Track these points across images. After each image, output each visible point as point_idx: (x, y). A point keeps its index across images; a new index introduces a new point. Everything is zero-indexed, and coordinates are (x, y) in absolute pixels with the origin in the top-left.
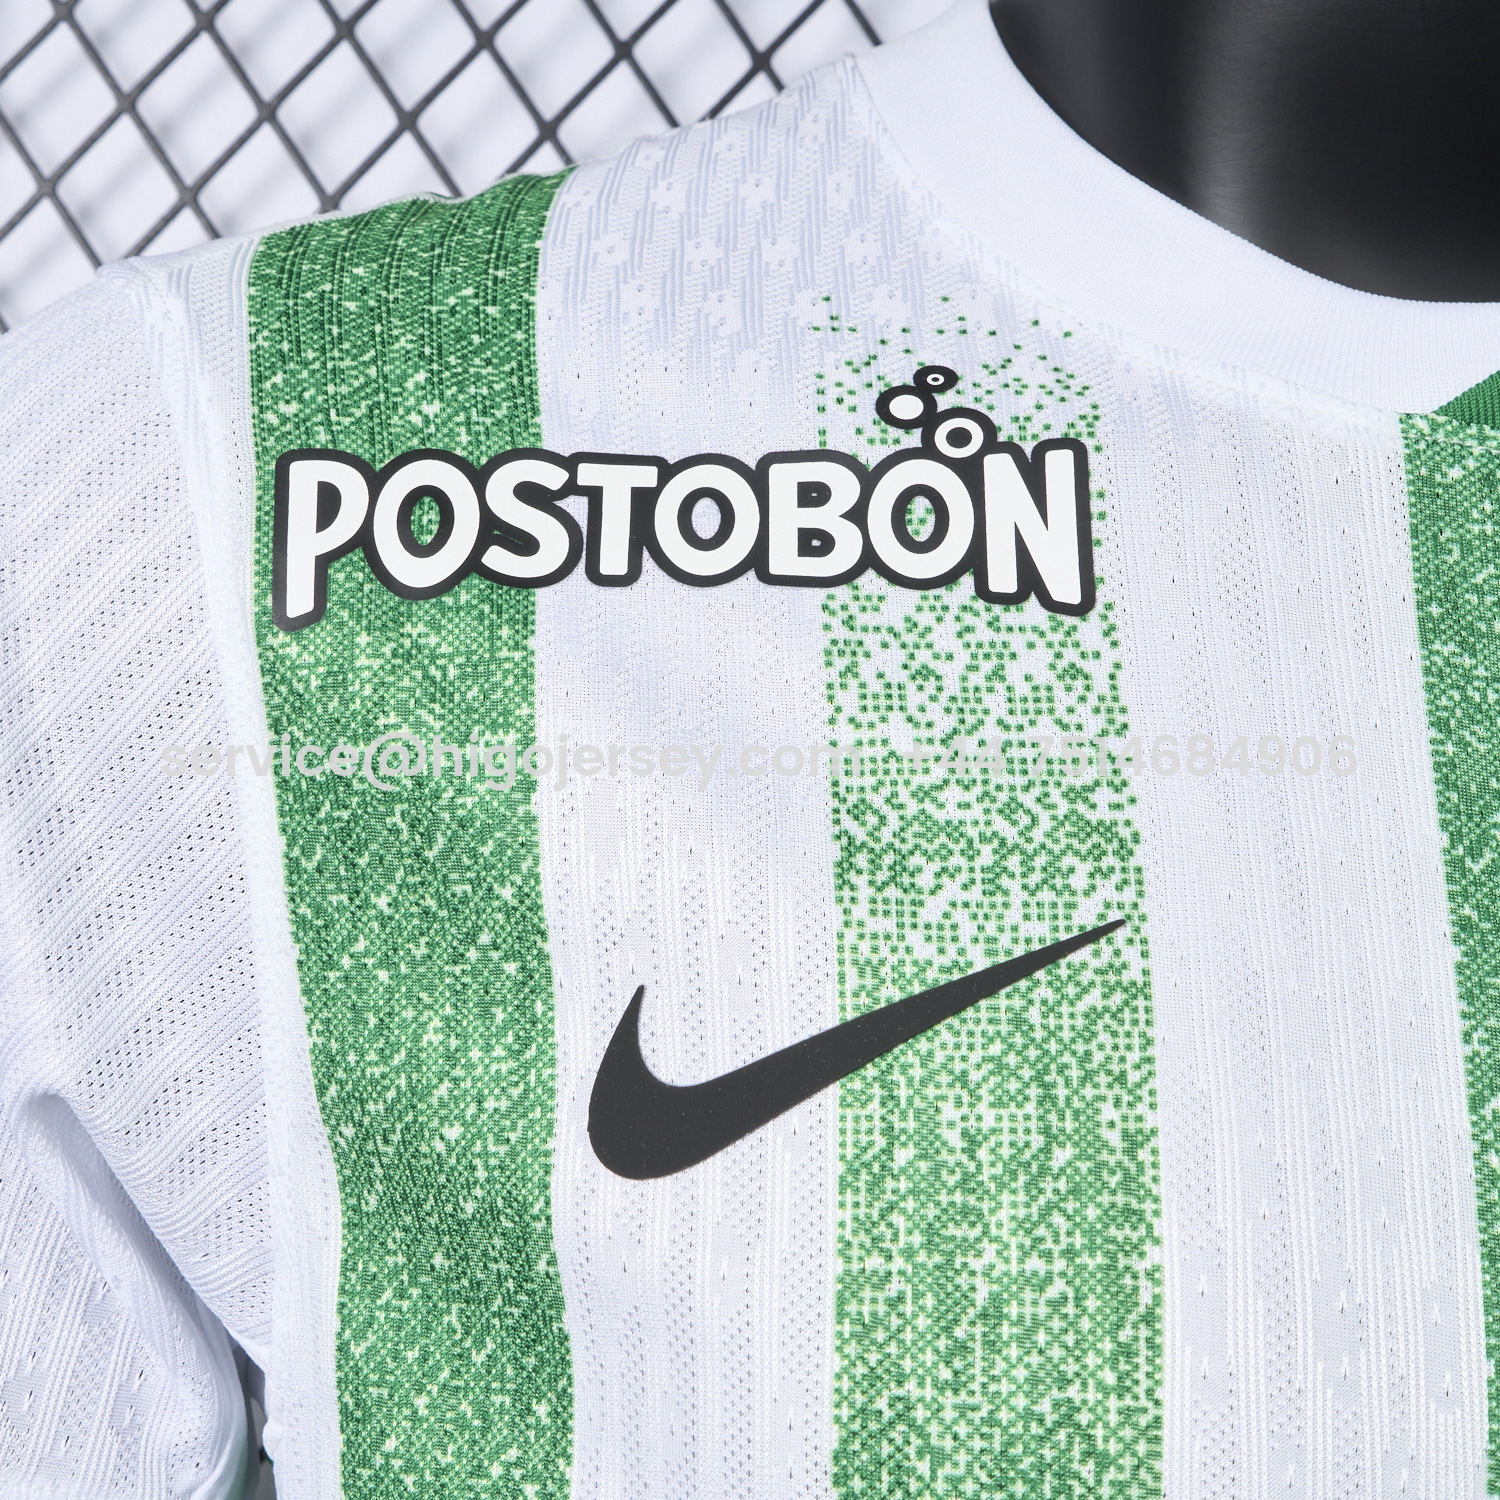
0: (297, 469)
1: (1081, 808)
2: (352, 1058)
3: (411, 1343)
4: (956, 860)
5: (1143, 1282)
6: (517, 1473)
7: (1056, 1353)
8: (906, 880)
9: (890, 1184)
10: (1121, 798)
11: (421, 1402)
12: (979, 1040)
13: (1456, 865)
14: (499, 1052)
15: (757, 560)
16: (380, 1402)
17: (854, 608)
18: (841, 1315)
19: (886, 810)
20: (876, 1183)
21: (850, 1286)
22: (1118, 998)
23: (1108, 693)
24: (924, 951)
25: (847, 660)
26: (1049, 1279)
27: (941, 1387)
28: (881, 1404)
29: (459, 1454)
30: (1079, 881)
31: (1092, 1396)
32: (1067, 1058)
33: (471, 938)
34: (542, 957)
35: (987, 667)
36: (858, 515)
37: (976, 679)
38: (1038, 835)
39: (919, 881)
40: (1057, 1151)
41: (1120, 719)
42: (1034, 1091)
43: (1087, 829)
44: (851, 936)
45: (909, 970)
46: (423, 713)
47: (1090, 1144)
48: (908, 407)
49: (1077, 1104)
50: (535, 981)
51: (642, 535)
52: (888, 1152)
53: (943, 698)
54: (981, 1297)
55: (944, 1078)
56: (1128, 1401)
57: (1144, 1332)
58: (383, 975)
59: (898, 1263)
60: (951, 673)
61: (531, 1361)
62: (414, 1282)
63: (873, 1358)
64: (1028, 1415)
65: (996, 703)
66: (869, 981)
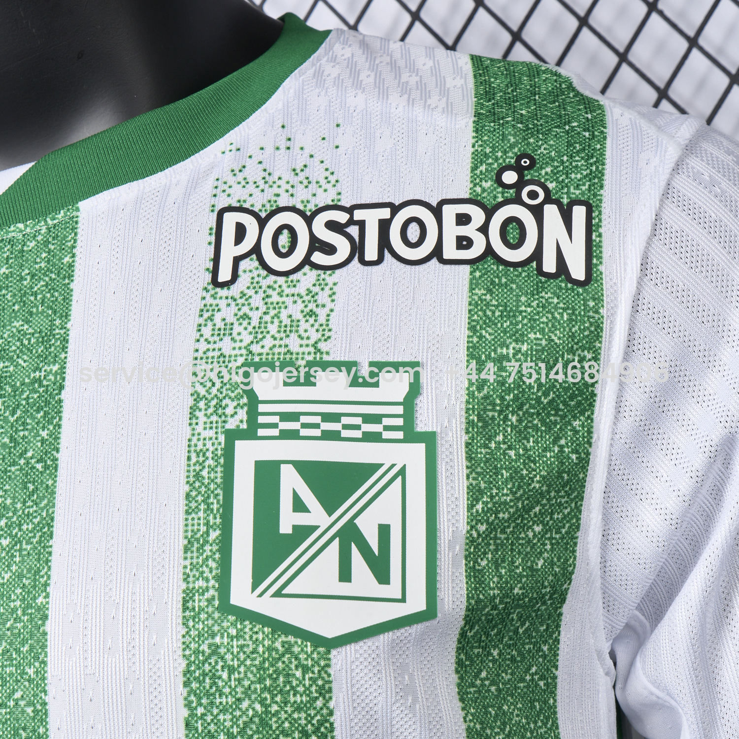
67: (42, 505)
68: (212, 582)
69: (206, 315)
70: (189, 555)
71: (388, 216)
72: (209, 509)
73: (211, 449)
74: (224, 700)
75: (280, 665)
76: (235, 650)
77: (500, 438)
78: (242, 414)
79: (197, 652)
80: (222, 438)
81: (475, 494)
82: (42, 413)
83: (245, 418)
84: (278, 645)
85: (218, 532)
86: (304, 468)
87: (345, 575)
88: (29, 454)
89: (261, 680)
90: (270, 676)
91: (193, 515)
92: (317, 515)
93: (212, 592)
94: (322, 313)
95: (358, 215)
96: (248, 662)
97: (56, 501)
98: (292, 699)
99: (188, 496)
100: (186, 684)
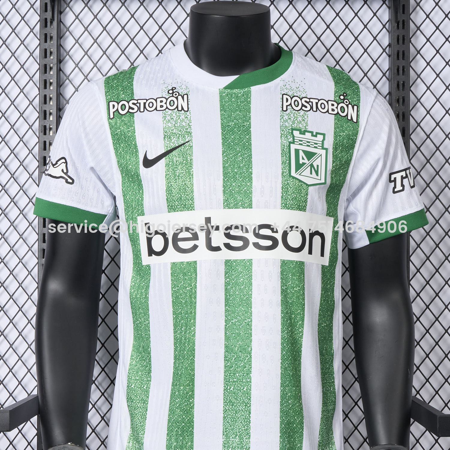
0: (110, 103)
1: (187, 130)
2: (121, 161)
3: (129, 188)
4: (175, 136)
5: (192, 172)
6: (139, 198)
7: (184, 179)
8: (170, 138)
9: (169, 166)
10: (190, 129)
11: (130, 193)
12: (177, 152)
13: (222, 133)
14: (134, 158)
15: (156, 109)
16: (126, 194)
17: (165, 113)
18: (166, 178)
19: (169, 132)
20: (168, 166)
21: (166, 175)
22: (190, 147)
23: (190, 119)
24: (172, 145)
25: (165, 118)
26: (183, 172)
27: (174, 183)
28: (169, 185)
29: (134, 197)
30: (186, 137)
31: (187, 182)
32: (185, 153)
33: (131, 148)
34: (137, 149)
35: (178, 117)
36: (166, 103)
37: (177, 119)
38: (183, 133)
39: (172, 138)
40: (184, 161)
41: (191, 121)
42: (182, 156)
43: (187, 132)
44: (165, 144)
45: (171, 146)
46: (124, 126)
47: (187, 160)
48: (171, 92)
49: (186, 157)
50: (137, 151)
51: (145, 107)
52: (169, 163)
53: (174, 121)
54: (178, 175)
55: (174, 156)
56: (190, 182)
57: (192, 176)
58: (123, 152)
59: (170, 173)
60: (175, 118)
61: (139, 187)
62: (128, 182)
63: (169, 181)
64: (182, 184)
65: (179, 121)
66: (167, 148)
67: (249, 151)
68: (287, 171)
69: (282, 117)
70: (283, 165)
71: (317, 102)
72: (286, 157)
73: (286, 145)
74: (289, 193)
75: (300, 188)
76: (292, 184)
77: (338, 152)
78: (292, 139)
79: (284, 183)
80: (288, 143)
81: (333, 162)
82: (246, 133)
83: (292, 140)
84: (300, 184)
85: (288, 161)
86: (304, 151)
87: (311, 173)
88: (244, 141)
89: (296, 190)
90: (298, 190)
91: (283, 157)
92: (306, 161)
93: (287, 173)
94: (306, 120)
95: (311, 100)
96: (294, 187)
97: (252, 151)
98: (301, 195)
99: (282, 153)
100: (282, 189)
